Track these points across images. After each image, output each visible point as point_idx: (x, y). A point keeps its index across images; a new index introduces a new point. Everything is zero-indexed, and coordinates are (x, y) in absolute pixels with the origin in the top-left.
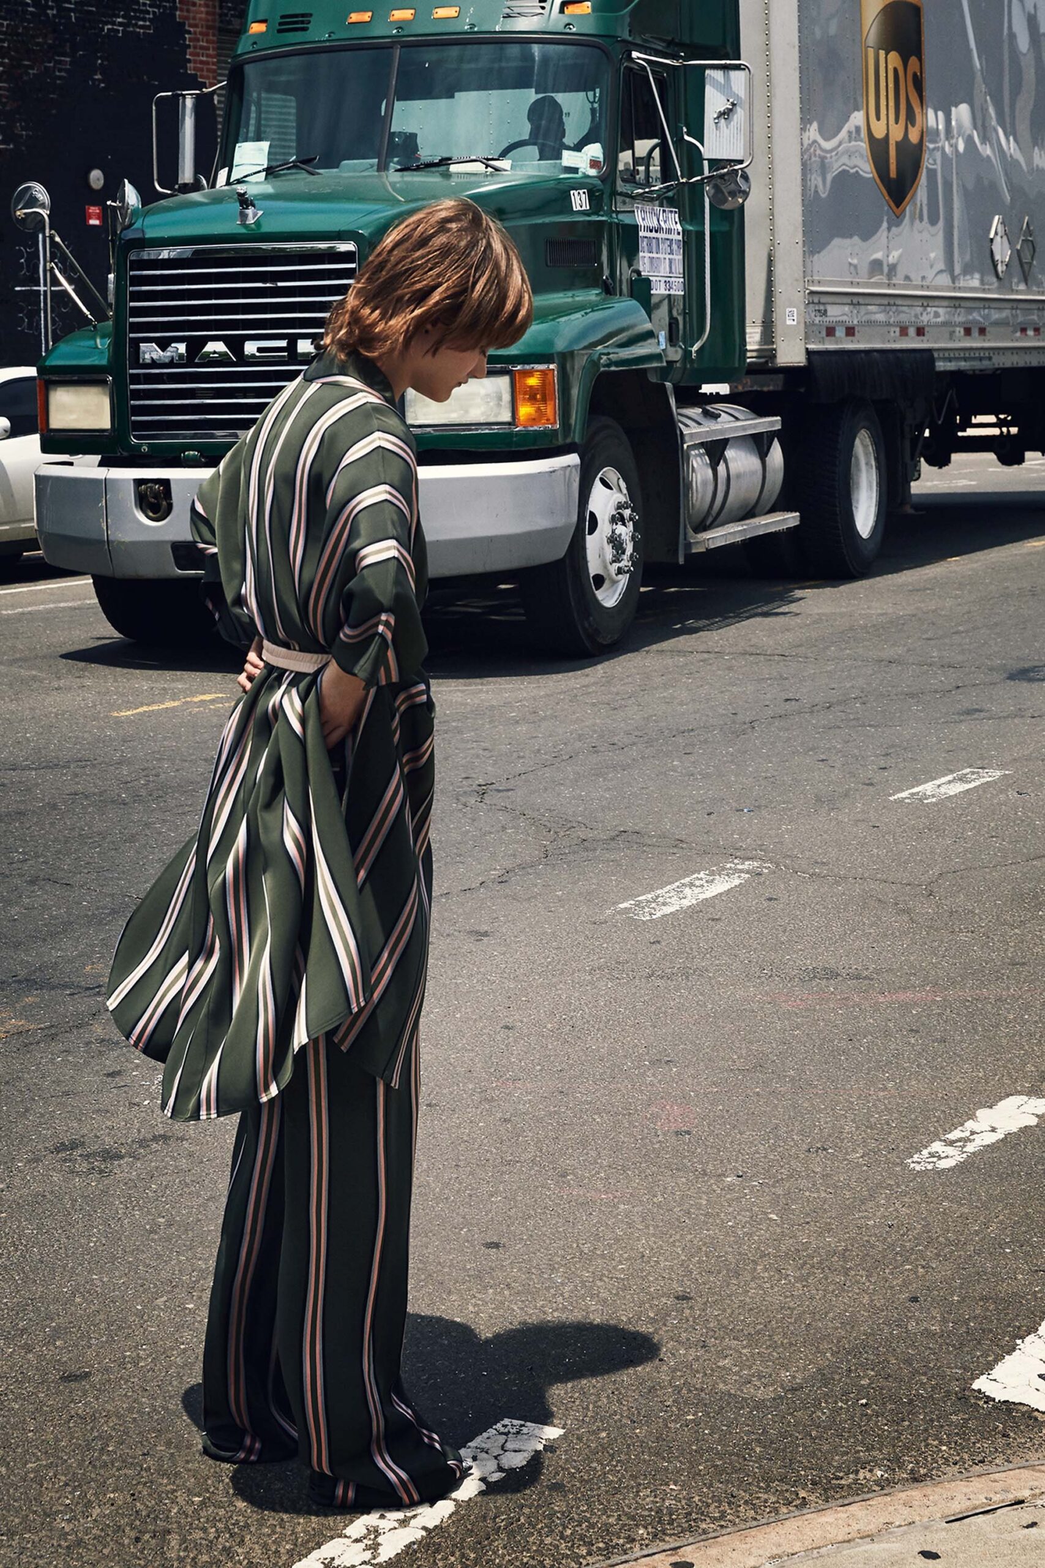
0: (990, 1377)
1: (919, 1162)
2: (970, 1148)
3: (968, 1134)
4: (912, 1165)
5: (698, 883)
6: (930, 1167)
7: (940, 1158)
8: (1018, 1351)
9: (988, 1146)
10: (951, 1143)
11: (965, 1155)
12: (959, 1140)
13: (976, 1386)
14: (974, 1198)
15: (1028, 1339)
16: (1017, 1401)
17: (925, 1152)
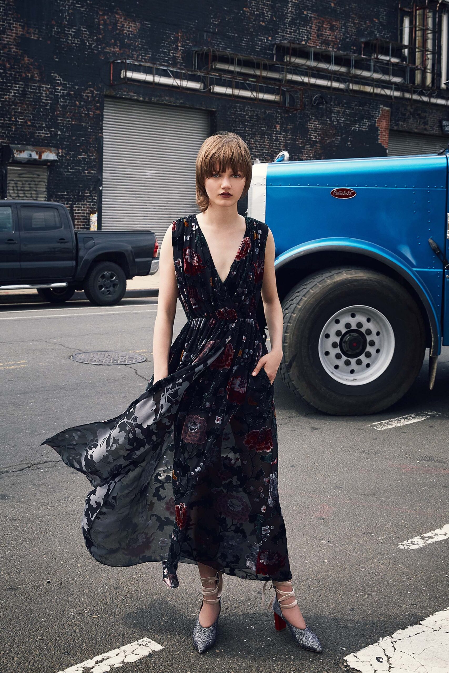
0: (355, 655)
1: (404, 545)
2: (430, 541)
3: (434, 534)
4: (400, 546)
5: (409, 418)
6: (406, 547)
7: (414, 544)
8: (377, 644)
9: (438, 541)
10: (423, 538)
11: (424, 545)
12: (427, 537)
13: (345, 658)
14: (414, 565)
15: (385, 638)
16: (358, 669)
17: (410, 541)
